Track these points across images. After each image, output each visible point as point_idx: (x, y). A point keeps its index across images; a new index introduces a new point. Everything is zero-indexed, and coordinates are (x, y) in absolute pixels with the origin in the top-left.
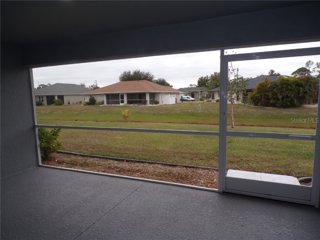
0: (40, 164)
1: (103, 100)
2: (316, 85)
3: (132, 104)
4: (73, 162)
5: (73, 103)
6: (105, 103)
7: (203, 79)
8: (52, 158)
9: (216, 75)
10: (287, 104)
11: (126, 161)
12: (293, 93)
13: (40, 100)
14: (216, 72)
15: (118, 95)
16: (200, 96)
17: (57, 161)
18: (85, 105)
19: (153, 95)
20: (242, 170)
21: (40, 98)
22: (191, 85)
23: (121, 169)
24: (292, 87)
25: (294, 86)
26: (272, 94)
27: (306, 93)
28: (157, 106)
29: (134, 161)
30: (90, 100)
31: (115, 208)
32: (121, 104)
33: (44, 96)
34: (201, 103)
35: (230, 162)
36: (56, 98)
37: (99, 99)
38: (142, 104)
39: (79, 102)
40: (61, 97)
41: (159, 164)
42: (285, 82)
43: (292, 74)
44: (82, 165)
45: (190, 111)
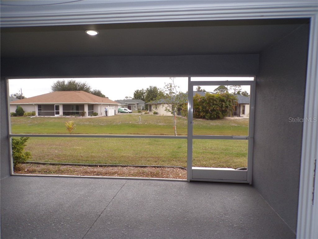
0: (13, 174)
1: (33, 111)
2: (234, 101)
3: (68, 115)
4: (46, 170)
6: (37, 114)
7: (139, 91)
9: (151, 89)
10: (214, 116)
11: (99, 166)
12: (218, 107)
14: (151, 86)
16: (136, 108)
17: (26, 170)
18: (12, 116)
19: (92, 107)
22: (127, 97)
24: (217, 102)
25: (218, 101)
26: (202, 108)
27: (227, 107)
28: (96, 118)
29: (106, 165)
30: (17, 111)
31: (115, 198)
32: (56, 116)
34: (140, 115)
37: (28, 110)
38: (80, 116)
41: (131, 166)
42: (212, 97)
43: (214, 91)
45: (130, 122)
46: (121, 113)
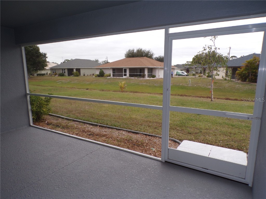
1: (110, 73)
3: (133, 77)
4: (59, 124)
5: (88, 75)
6: (112, 75)
7: (198, 56)
8: (44, 120)
11: (99, 127)
13: (63, 72)
15: (122, 69)
16: (194, 71)
18: (96, 77)
19: (151, 70)
20: (196, 142)
21: (63, 70)
22: (187, 62)
23: (92, 133)
28: (154, 79)
29: (105, 126)
30: (100, 73)
31: (65, 168)
32: (124, 77)
33: (66, 68)
34: (193, 78)
35: (189, 133)
36: (75, 71)
37: (107, 72)
38: (141, 77)
39: (92, 74)
40: (78, 70)
41: (124, 130)
44: (63, 128)
45: (181, 84)
46: (178, 75)
